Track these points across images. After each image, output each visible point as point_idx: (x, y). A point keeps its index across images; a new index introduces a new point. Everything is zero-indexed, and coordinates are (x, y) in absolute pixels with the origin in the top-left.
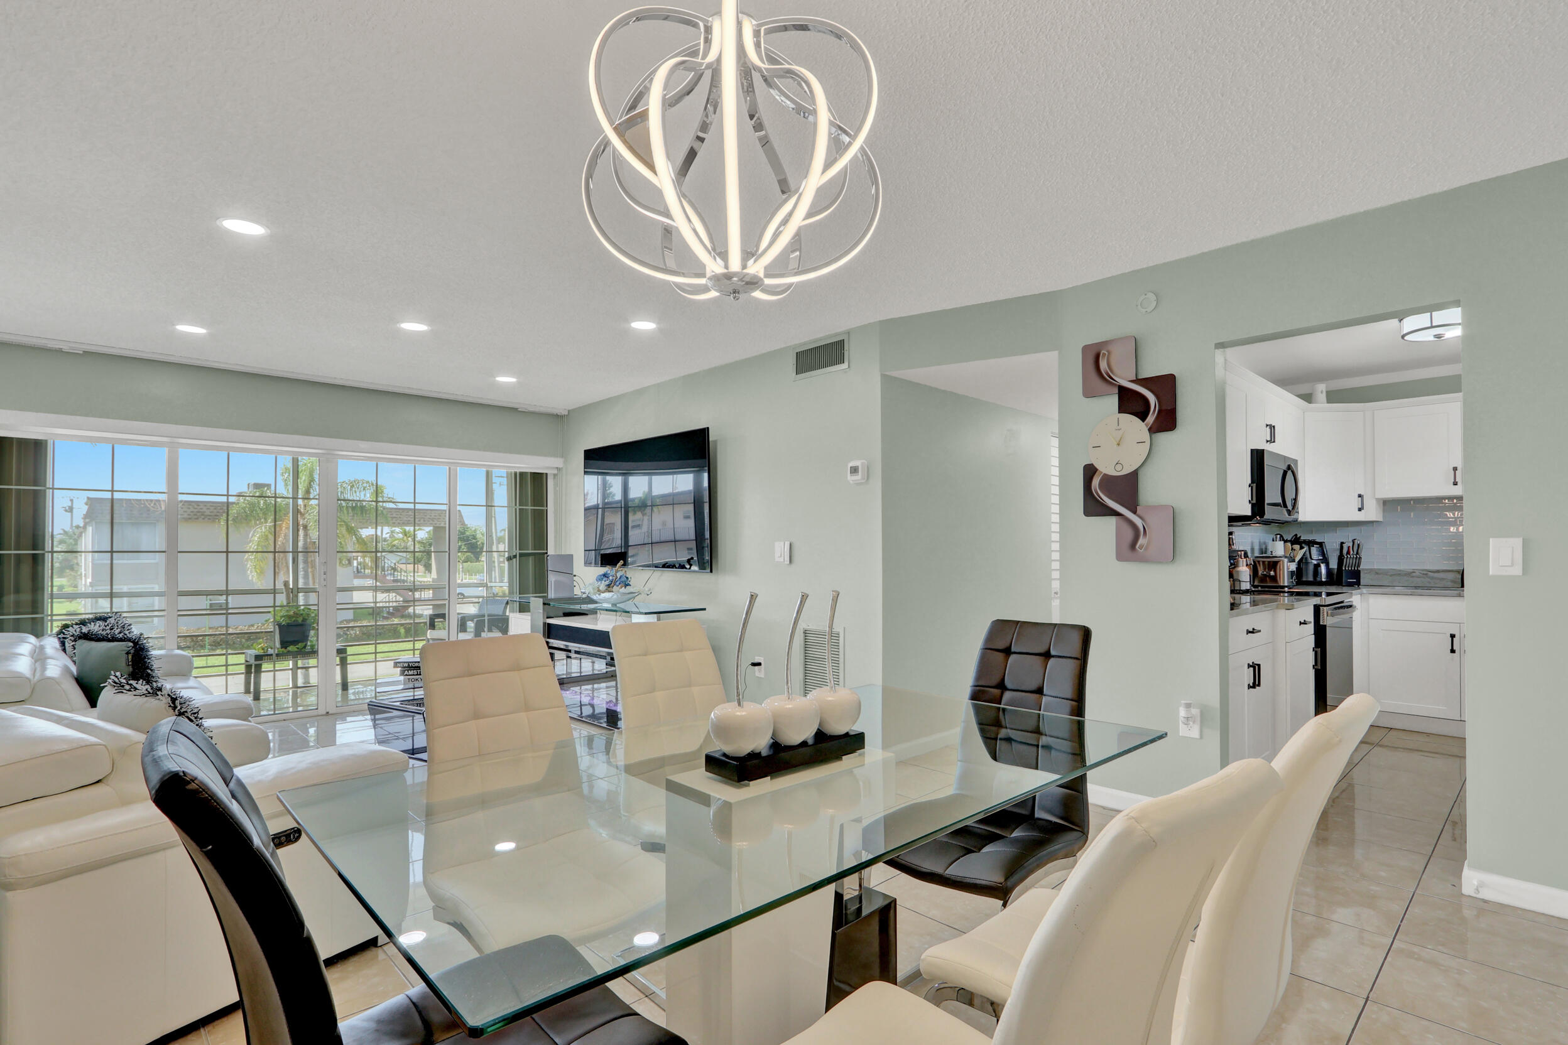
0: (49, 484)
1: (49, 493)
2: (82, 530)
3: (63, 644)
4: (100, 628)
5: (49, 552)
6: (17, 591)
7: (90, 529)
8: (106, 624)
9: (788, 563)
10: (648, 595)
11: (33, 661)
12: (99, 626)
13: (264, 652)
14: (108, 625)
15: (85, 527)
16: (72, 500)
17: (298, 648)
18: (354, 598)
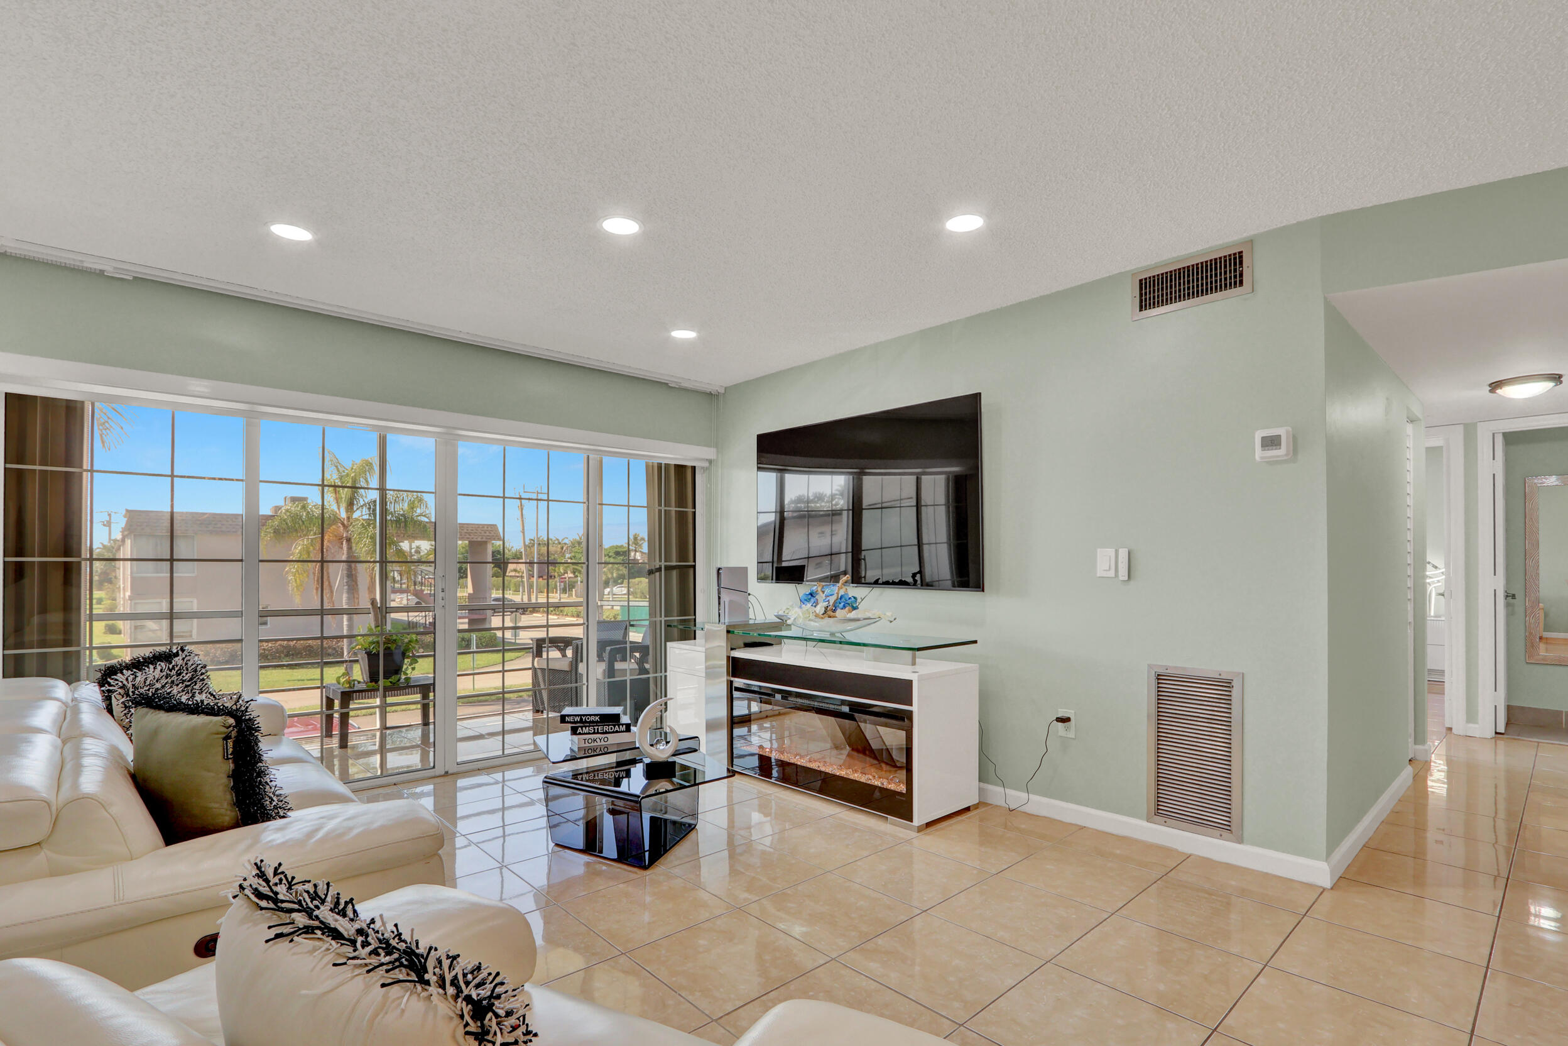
0: (86, 465)
1: (86, 476)
2: (120, 543)
3: (108, 698)
4: (162, 674)
5: (86, 559)
6: (43, 610)
7: (128, 542)
8: (171, 666)
9: (1126, 578)
10: (891, 622)
11: (59, 741)
12: (161, 671)
13: (350, 687)
14: (173, 668)
15: (123, 540)
16: (110, 515)
17: (391, 682)
18: (492, 624)
